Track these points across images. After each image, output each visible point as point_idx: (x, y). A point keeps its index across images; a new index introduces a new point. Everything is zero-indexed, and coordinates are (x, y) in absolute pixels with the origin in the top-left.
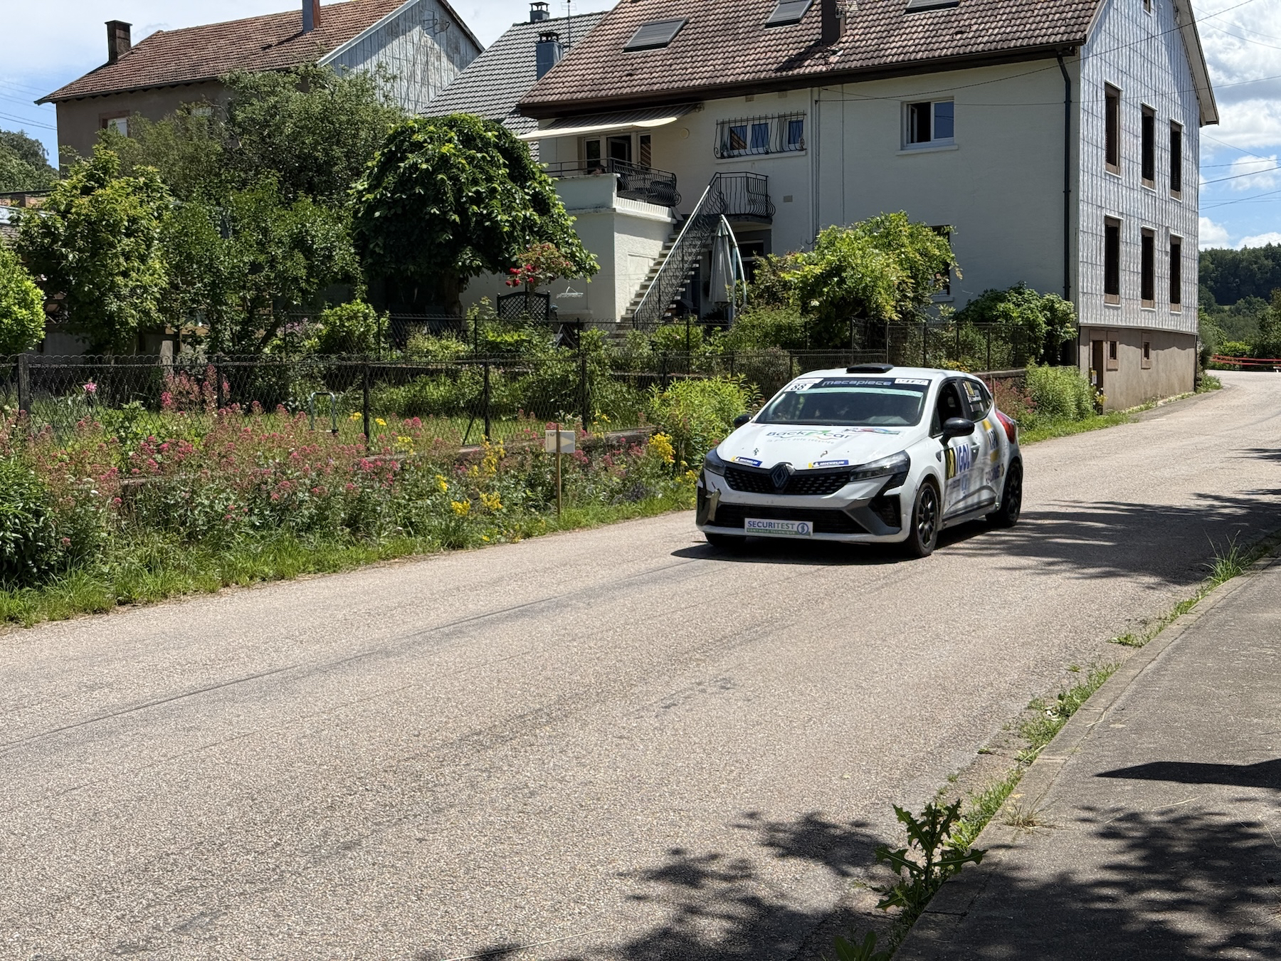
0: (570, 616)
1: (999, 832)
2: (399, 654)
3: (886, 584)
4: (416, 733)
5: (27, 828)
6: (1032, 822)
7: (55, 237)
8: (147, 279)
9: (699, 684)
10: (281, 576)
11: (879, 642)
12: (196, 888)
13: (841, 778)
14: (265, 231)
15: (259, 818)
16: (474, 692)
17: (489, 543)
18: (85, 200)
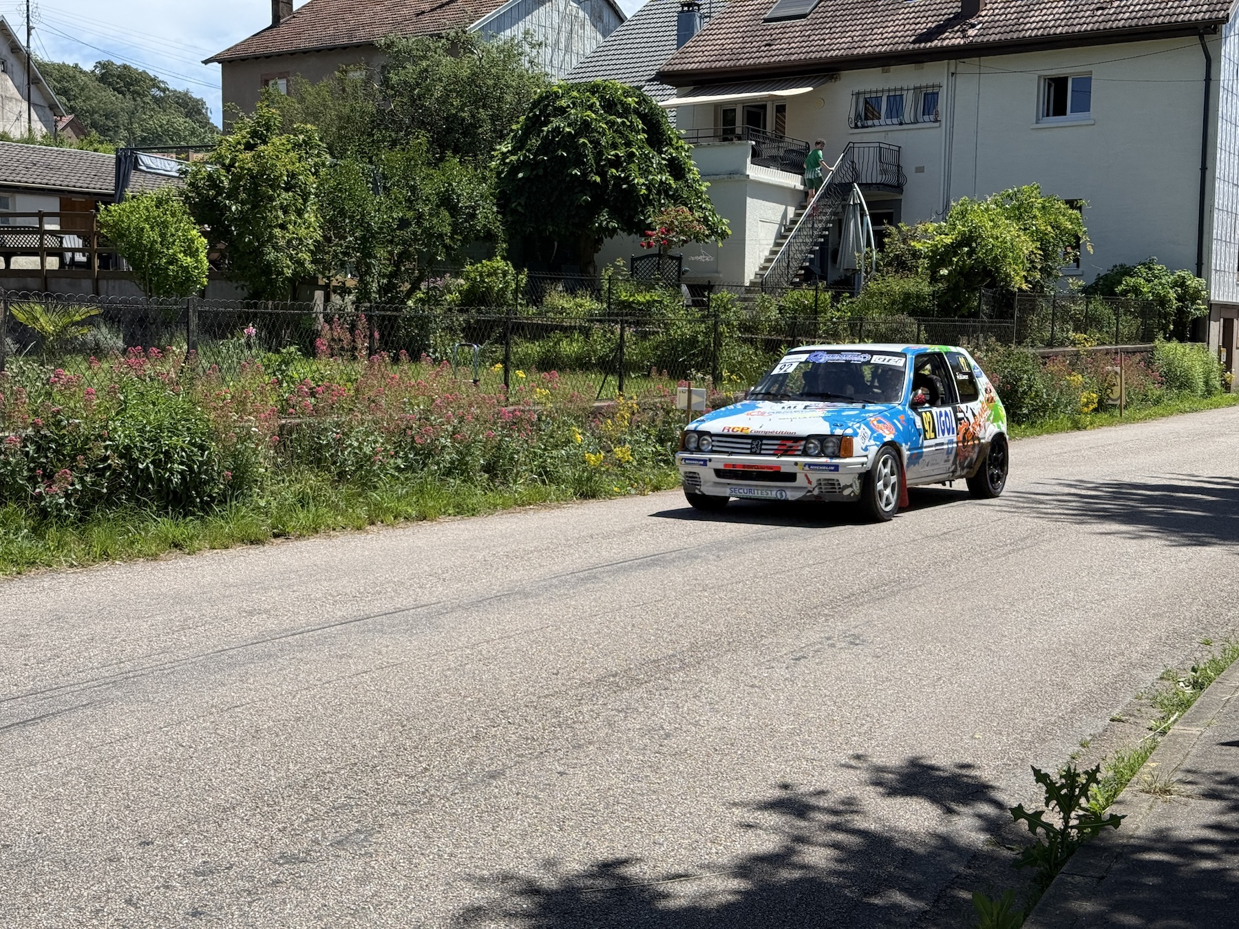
0: (700, 568)
1: (1136, 799)
2: (537, 595)
3: (1013, 550)
4: (555, 671)
5: (194, 741)
6: (1169, 791)
7: (220, 190)
8: (302, 232)
9: (828, 639)
10: (423, 517)
11: (1007, 607)
12: (352, 806)
13: (972, 737)
14: (413, 189)
15: (408, 743)
16: (609, 635)
17: (619, 494)
18: (249, 155)
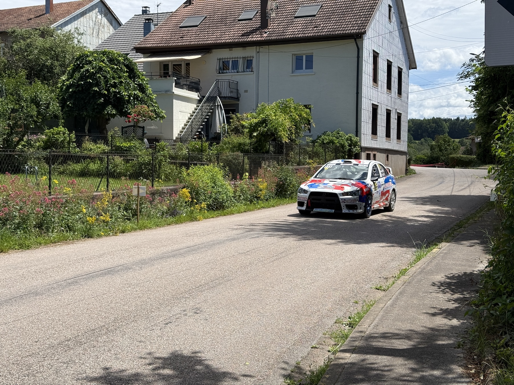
0: (130, 274)
3: (277, 259)
9: (184, 311)
10: (1, 251)
11: (270, 288)
13: (245, 365)
17: (105, 235)
